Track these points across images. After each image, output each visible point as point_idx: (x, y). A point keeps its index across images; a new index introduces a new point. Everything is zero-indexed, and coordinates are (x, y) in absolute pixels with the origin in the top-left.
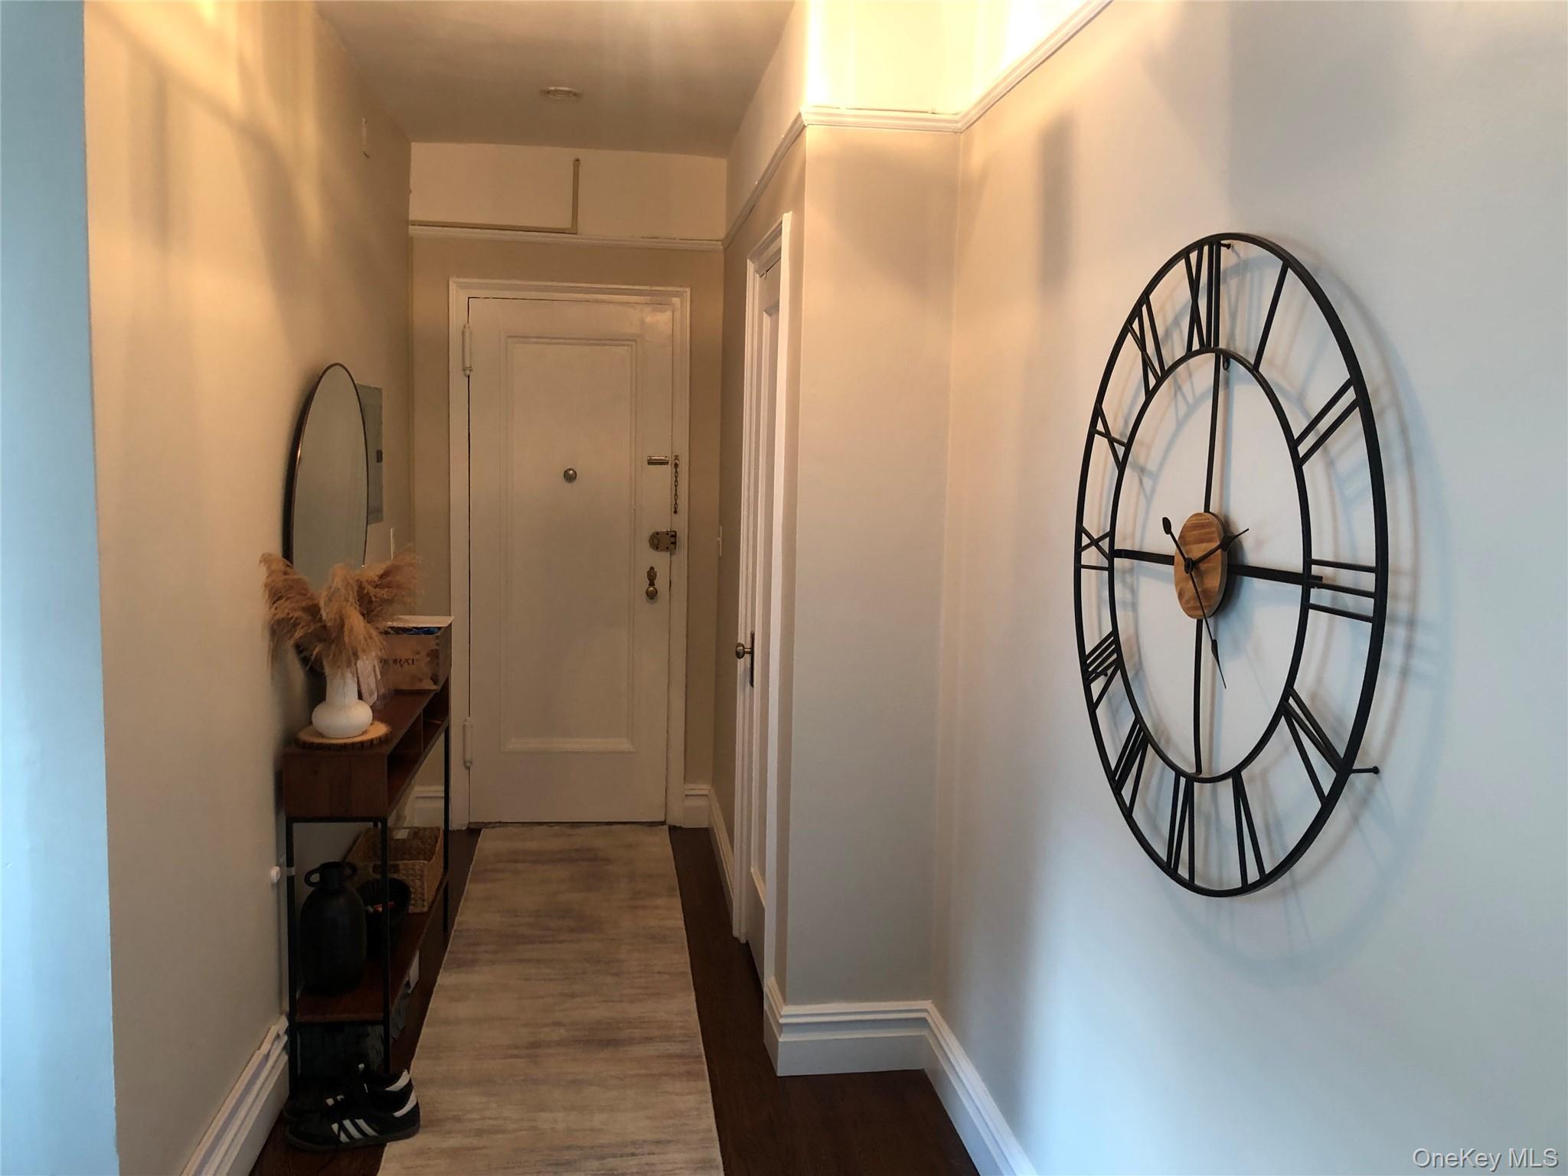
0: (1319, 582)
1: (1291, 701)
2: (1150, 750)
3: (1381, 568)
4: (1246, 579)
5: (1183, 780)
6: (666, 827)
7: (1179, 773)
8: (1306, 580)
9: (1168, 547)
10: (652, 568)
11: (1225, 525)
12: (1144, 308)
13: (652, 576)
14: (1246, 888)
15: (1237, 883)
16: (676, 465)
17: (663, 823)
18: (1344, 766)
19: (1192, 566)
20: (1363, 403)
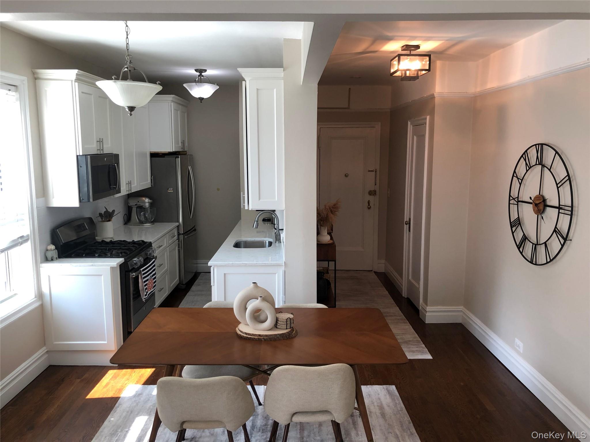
0: (561, 209)
1: (556, 229)
2: (527, 240)
3: (572, 207)
4: (547, 207)
5: (534, 245)
6: (373, 272)
7: (533, 244)
8: (559, 208)
9: (531, 201)
10: (369, 200)
11: (543, 197)
12: (526, 153)
13: (369, 202)
14: (547, 263)
15: (546, 262)
16: (376, 172)
17: (372, 271)
18: (565, 239)
19: (536, 205)
20: (569, 179)
